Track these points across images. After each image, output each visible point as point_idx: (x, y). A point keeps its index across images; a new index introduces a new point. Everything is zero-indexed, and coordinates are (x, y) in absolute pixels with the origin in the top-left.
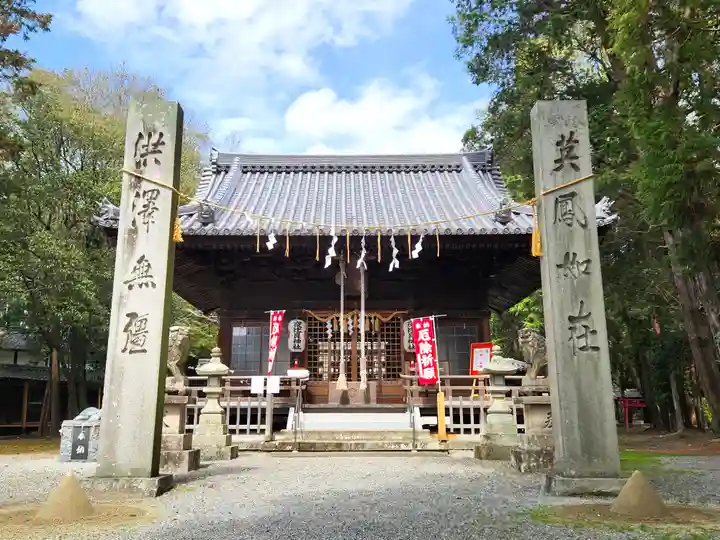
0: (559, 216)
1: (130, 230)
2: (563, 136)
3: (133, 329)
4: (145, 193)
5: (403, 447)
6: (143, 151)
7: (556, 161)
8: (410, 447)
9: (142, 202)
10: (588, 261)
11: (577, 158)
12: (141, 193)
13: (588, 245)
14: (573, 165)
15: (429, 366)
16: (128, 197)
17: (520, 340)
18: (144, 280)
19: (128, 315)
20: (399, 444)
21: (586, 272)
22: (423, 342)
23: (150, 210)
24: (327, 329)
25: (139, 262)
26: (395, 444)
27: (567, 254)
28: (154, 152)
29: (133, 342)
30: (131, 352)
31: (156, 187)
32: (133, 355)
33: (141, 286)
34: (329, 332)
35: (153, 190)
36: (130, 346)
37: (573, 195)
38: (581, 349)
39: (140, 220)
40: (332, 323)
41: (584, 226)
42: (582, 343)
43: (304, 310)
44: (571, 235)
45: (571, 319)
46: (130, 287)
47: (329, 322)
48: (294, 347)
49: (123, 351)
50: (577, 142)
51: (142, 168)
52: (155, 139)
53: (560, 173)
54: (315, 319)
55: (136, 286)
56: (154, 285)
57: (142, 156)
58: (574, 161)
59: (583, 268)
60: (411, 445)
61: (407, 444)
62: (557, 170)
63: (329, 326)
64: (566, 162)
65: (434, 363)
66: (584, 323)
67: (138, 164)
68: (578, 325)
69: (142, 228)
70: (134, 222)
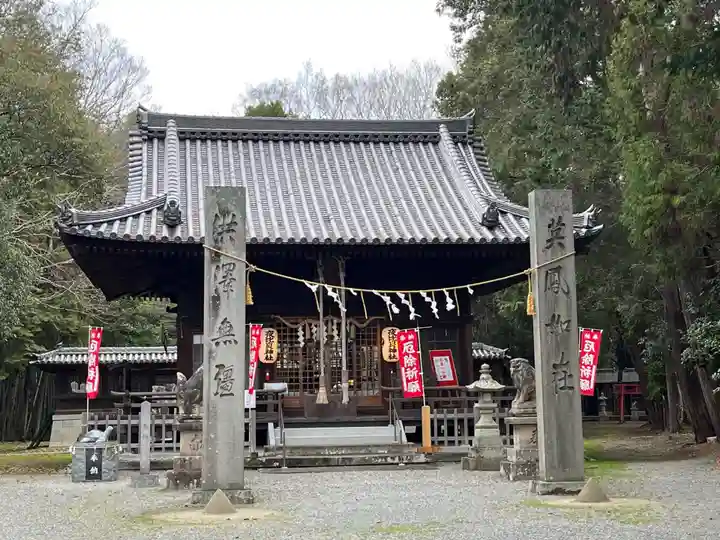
0: (549, 284)
1: (214, 297)
2: (553, 220)
3: (222, 377)
4: (223, 265)
5: (389, 460)
6: (220, 230)
7: (548, 241)
8: (397, 460)
9: (221, 274)
10: (569, 321)
11: (563, 238)
12: (221, 266)
13: (569, 308)
14: (561, 244)
15: (414, 380)
16: (210, 269)
17: (512, 369)
18: (229, 338)
19: (217, 366)
20: (386, 458)
21: (567, 330)
22: (408, 355)
23: (228, 281)
24: (298, 337)
25: (222, 323)
26: (382, 458)
27: (554, 316)
28: (228, 231)
29: (222, 388)
30: (222, 395)
31: (233, 262)
32: (224, 397)
33: (225, 343)
34: (301, 339)
35: (230, 264)
36: (220, 391)
37: (560, 267)
38: (561, 388)
39: (221, 288)
40: (304, 330)
41: (567, 293)
42: (562, 384)
43: (272, 316)
44: (556, 301)
45: (555, 366)
46: (217, 344)
47: (300, 329)
48: (267, 358)
49: (215, 395)
50: (564, 225)
51: (220, 244)
52: (229, 220)
53: (549, 251)
54: (285, 325)
55: (222, 343)
56: (236, 342)
57: (220, 234)
58: (562, 241)
59: (564, 327)
60: (397, 459)
61: (393, 458)
62: (547, 248)
63: (301, 333)
64: (556, 241)
65: (419, 377)
66: (565, 369)
67: (216, 241)
68: (559, 370)
69: (223, 296)
70: (216, 290)
